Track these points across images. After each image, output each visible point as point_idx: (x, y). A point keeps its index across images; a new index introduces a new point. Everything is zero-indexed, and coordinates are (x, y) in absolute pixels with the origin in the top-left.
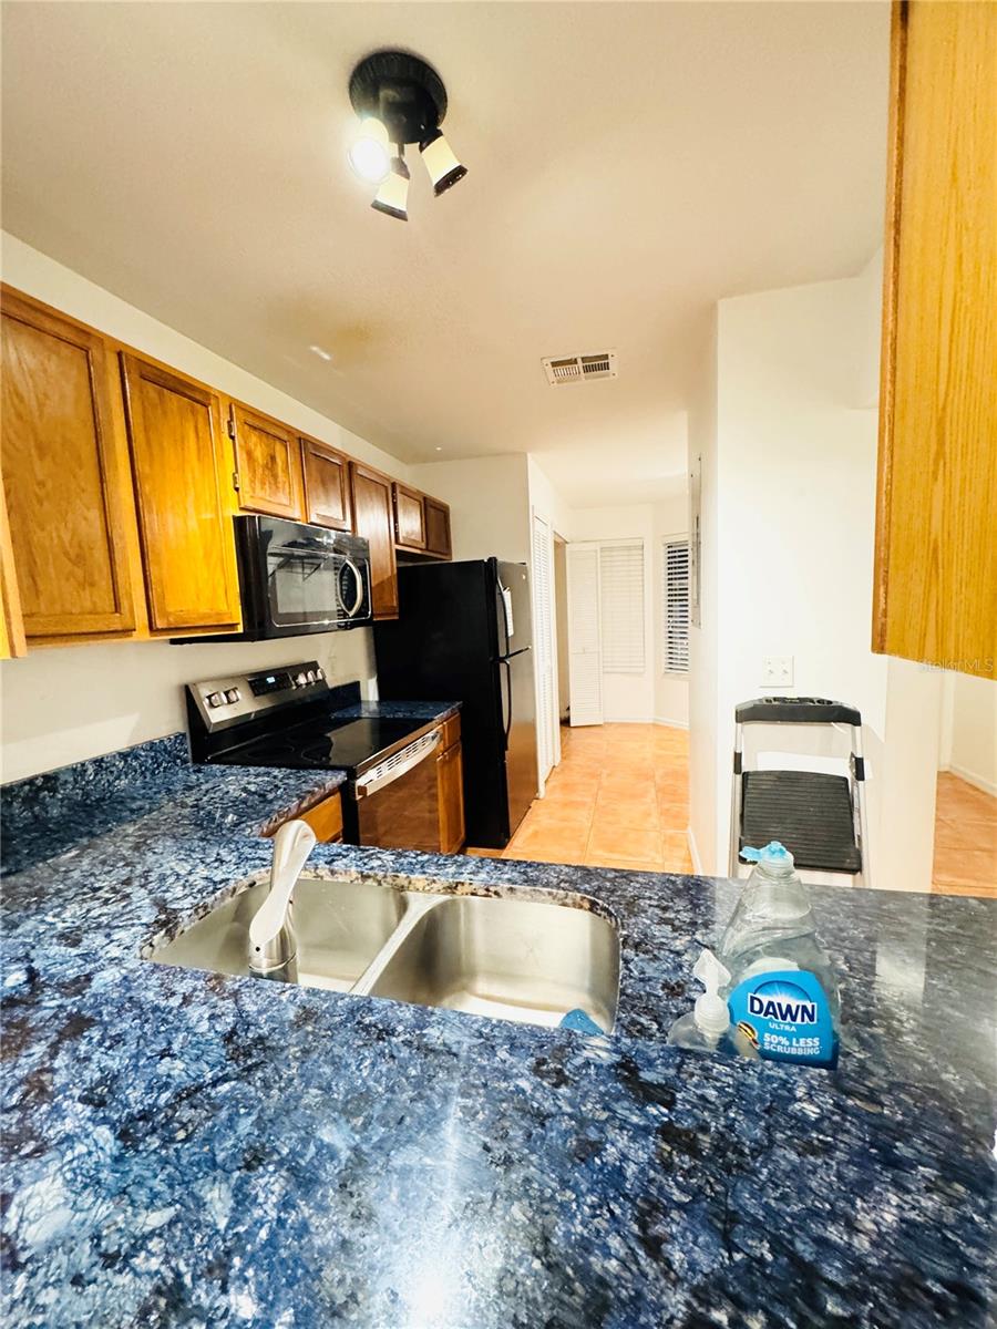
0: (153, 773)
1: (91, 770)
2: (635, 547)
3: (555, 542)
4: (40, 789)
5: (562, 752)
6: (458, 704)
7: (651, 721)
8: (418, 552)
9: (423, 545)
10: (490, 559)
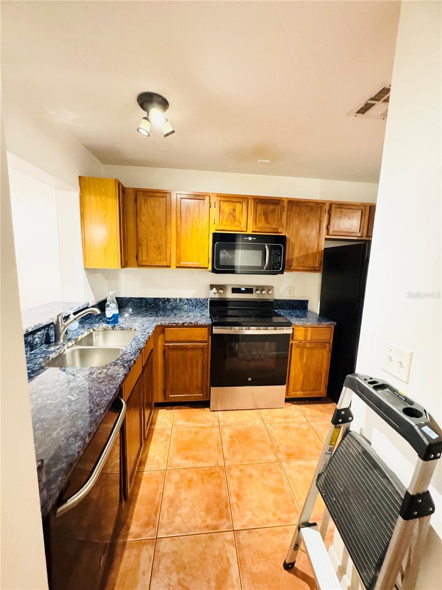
0: (195, 307)
1: (178, 300)
4: (166, 301)
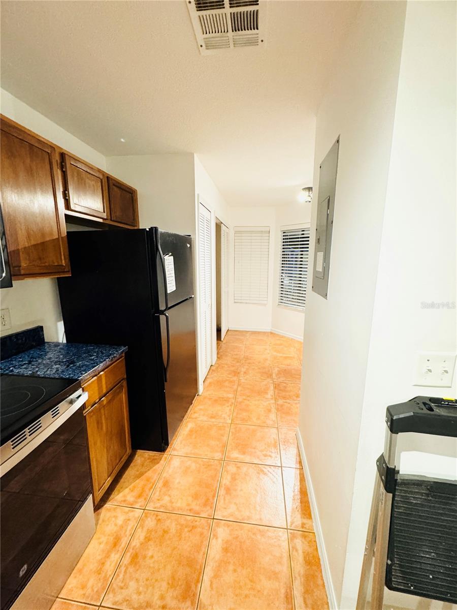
2: (265, 232)
3: (216, 224)
5: (218, 354)
6: (123, 348)
7: (270, 331)
8: (101, 220)
9: (105, 216)
10: (151, 229)
